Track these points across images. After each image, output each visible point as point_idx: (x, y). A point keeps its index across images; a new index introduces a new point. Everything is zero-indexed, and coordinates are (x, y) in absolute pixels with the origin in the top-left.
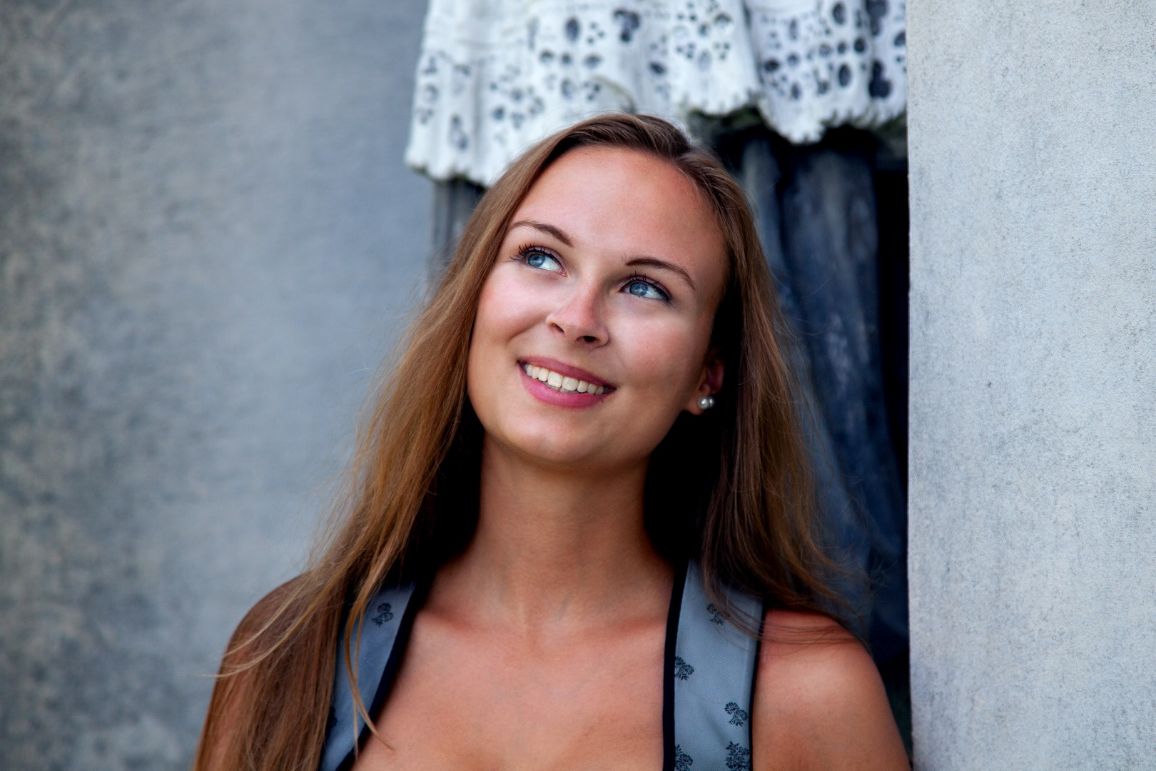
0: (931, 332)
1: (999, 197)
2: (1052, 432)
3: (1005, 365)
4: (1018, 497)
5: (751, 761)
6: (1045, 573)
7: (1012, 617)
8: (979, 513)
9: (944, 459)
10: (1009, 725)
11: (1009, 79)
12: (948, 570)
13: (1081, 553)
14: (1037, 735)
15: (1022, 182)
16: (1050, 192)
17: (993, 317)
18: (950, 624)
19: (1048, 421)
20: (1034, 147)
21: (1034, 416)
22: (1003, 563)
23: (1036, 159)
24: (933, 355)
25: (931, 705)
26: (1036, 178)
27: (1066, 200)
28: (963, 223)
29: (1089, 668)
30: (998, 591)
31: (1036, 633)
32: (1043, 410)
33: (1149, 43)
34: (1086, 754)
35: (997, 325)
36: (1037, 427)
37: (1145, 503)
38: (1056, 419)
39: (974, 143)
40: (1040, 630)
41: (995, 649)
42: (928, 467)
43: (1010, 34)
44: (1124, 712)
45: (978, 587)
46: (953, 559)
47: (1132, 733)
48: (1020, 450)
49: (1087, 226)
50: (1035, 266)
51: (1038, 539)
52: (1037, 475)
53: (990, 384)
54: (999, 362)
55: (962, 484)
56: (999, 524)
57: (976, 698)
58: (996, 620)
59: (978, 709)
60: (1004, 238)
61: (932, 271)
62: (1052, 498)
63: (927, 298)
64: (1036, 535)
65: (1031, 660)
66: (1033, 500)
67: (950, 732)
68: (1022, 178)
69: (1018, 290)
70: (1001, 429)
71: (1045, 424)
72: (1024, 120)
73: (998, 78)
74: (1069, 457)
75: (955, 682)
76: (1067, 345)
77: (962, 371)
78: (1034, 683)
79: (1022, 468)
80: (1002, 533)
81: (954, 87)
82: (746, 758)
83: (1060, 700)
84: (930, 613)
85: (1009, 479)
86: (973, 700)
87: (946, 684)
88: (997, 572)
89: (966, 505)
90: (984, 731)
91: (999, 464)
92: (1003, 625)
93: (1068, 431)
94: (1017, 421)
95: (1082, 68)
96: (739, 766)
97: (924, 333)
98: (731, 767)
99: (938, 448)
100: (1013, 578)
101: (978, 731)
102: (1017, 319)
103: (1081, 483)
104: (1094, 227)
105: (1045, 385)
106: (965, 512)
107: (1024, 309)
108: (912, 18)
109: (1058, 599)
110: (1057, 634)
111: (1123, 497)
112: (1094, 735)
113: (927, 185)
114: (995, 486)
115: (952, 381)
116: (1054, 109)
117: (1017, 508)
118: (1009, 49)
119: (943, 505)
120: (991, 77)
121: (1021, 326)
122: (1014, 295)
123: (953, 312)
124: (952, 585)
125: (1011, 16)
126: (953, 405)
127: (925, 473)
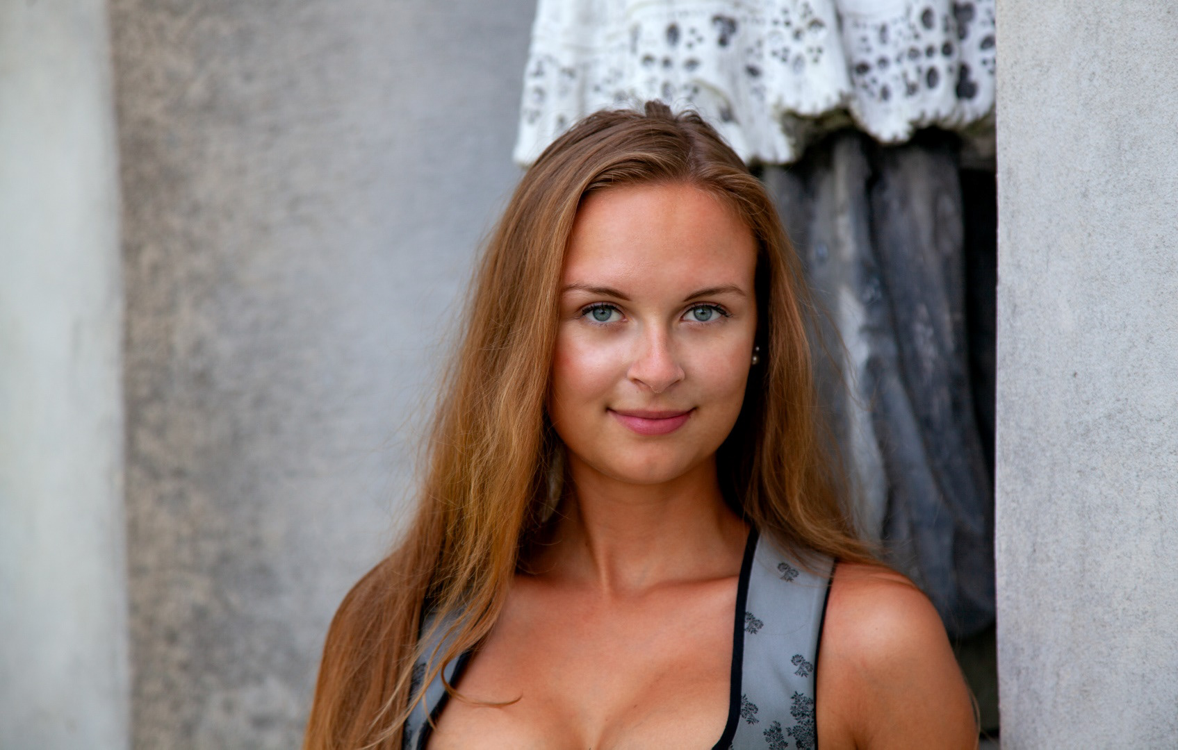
0: (1018, 324)
1: (1085, 195)
2: (1135, 420)
3: (1090, 356)
4: (1103, 482)
5: (815, 710)
6: (1129, 555)
7: (1096, 597)
8: (1064, 497)
9: (1030, 445)
10: (1093, 699)
11: (1095, 82)
12: (1035, 551)
13: (1164, 536)
14: (1121, 708)
15: (1107, 182)
16: (1135, 191)
17: (1079, 311)
18: (1036, 602)
19: (1132, 410)
20: (1119, 148)
21: (1119, 405)
22: (1087, 545)
23: (1121, 160)
24: (1020, 346)
25: (1018, 679)
26: (1122, 178)
27: (1151, 199)
28: (1050, 221)
29: (1172, 646)
30: (1083, 571)
31: (1120, 612)
32: (1126, 399)
34: (1168, 728)
35: (1083, 318)
36: (1121, 415)
38: (1140, 408)
39: (1061, 144)
40: (1124, 609)
41: (1079, 626)
42: (1015, 453)
43: (1097, 40)
45: (1063, 568)
46: (1039, 540)
48: (1104, 437)
49: (1171, 224)
50: (1120, 262)
51: (1121, 522)
52: (1121, 461)
53: (1075, 374)
54: (1084, 353)
55: (1048, 468)
56: (1084, 507)
57: (1062, 672)
58: (1081, 599)
59: (1063, 684)
60: (1090, 235)
61: (1019, 266)
62: (1135, 483)
63: (1014, 291)
64: (1120, 518)
65: (1115, 637)
66: (1117, 485)
67: (1036, 705)
68: (1108, 177)
69: (1103, 284)
70: (1086, 417)
71: (1129, 413)
72: (1110, 122)
73: (1085, 83)
74: (1152, 444)
75: (1041, 658)
76: (1151, 338)
77: (1048, 362)
78: (1118, 660)
79: (1107, 454)
80: (1087, 516)
81: (1042, 91)
82: (810, 707)
83: (1143, 676)
84: (1017, 591)
85: (1094, 465)
86: (1058, 675)
87: (1032, 659)
88: (1082, 553)
89: (1052, 490)
90: (1069, 705)
91: (1084, 450)
92: (1088, 603)
93: (1151, 420)
94: (1101, 410)
95: (1167, 73)
96: (803, 715)
97: (1011, 326)
98: (795, 715)
99: (1025, 434)
100: (1098, 559)
101: (1063, 704)
102: (1102, 312)
103: (1164, 469)
105: (1129, 375)
106: (1050, 495)
107: (1109, 303)
108: (1001, 25)
109: (1141, 580)
110: (1140, 613)
113: (1015, 184)
114: (1079, 472)
115: (1038, 371)
116: (1140, 112)
117: (1101, 493)
118: (1096, 55)
119: (1029, 488)
120: (1078, 81)
121: (1106, 319)
122: (1099, 289)
123: (1040, 305)
124: (1038, 565)
125: (1098, 23)
126: (1040, 393)
127: (1012, 458)
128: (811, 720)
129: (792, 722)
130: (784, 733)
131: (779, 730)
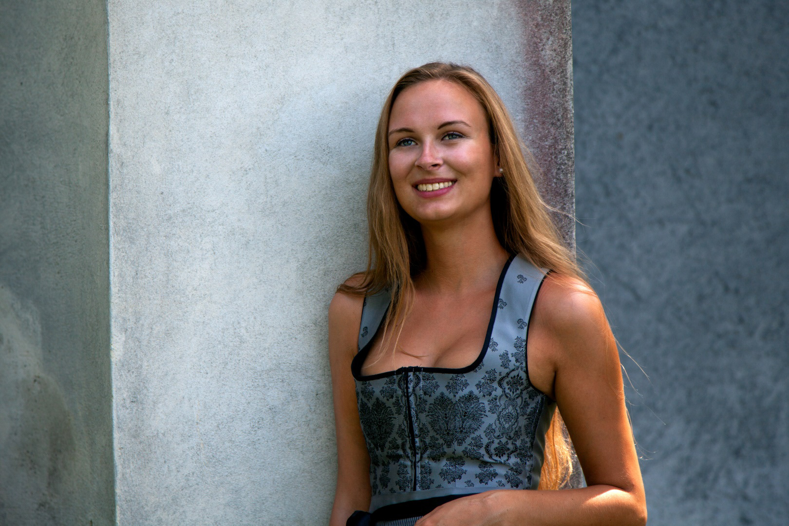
0: (125, 171)
1: (167, 113)
2: (199, 212)
3: (171, 184)
4: (180, 240)
5: (526, 345)
6: (195, 271)
7: (176, 291)
8: (156, 248)
9: (133, 226)
10: (173, 336)
11: (173, 63)
12: (137, 274)
13: (216, 261)
14: (190, 338)
15: (181, 108)
16: (198, 112)
17: (164, 165)
18: (138, 297)
19: (197, 207)
20: (188, 93)
21: (189, 206)
22: (170, 268)
23: (189, 99)
24: (126, 181)
25: (125, 334)
26: (190, 106)
27: (207, 116)
28: (145, 124)
29: (221, 307)
30: (168, 281)
31: (190, 296)
32: (194, 203)
33: (254, 55)
34: (217, 342)
35: (166, 168)
36: (191, 210)
37: (251, 238)
38: (202, 206)
39: (152, 90)
40: (193, 295)
41: (165, 305)
42: (124, 230)
43: (174, 45)
44: (239, 323)
45: (155, 280)
46: (140, 269)
47: (243, 331)
48: (180, 220)
49: (219, 127)
50: (189, 143)
51: (191, 257)
52: (191, 230)
53: (162, 193)
54: (167, 183)
55: (145, 237)
56: (168, 252)
57: (154, 327)
58: (166, 293)
59: (155, 332)
60: (170, 131)
61: (125, 145)
62: (200, 240)
63: (122, 156)
64: (190, 255)
65: (187, 307)
66: (188, 241)
67: (137, 343)
68: (181, 106)
69: (179, 153)
70: (169, 212)
71: (195, 209)
72: (182, 82)
73: (167, 64)
74: (209, 222)
75: (141, 322)
76: (208, 176)
77: (145, 188)
78: (189, 317)
79: (182, 228)
80: (170, 256)
81: (140, 65)
82: (524, 343)
83: (204, 322)
84: (126, 293)
85: (174, 232)
86: (152, 328)
87: (135, 323)
88: (167, 272)
89: (148, 245)
90: (158, 341)
91: (168, 227)
92: (170, 295)
93: (209, 211)
94: (178, 208)
95: (216, 63)
96: (520, 347)
97: (120, 172)
98: (516, 347)
99: (130, 221)
100: (176, 274)
101: (154, 341)
102: (178, 165)
103: (216, 232)
104: (223, 127)
105: (195, 192)
106: (147, 248)
107: (183, 161)
108: (113, 34)
109: (203, 281)
110: (202, 295)
111: (240, 237)
112: (222, 334)
113: (122, 107)
114: (165, 236)
115: (138, 192)
116: (200, 78)
117: (179, 245)
118: (174, 51)
119: (133, 246)
120: (163, 62)
121: (181, 168)
122: (176, 155)
123: (139, 162)
124: (139, 280)
125: (175, 38)
126: (140, 202)
127: (121, 233)
128: (524, 349)
129: (514, 351)
130: (510, 355)
131: (507, 354)
